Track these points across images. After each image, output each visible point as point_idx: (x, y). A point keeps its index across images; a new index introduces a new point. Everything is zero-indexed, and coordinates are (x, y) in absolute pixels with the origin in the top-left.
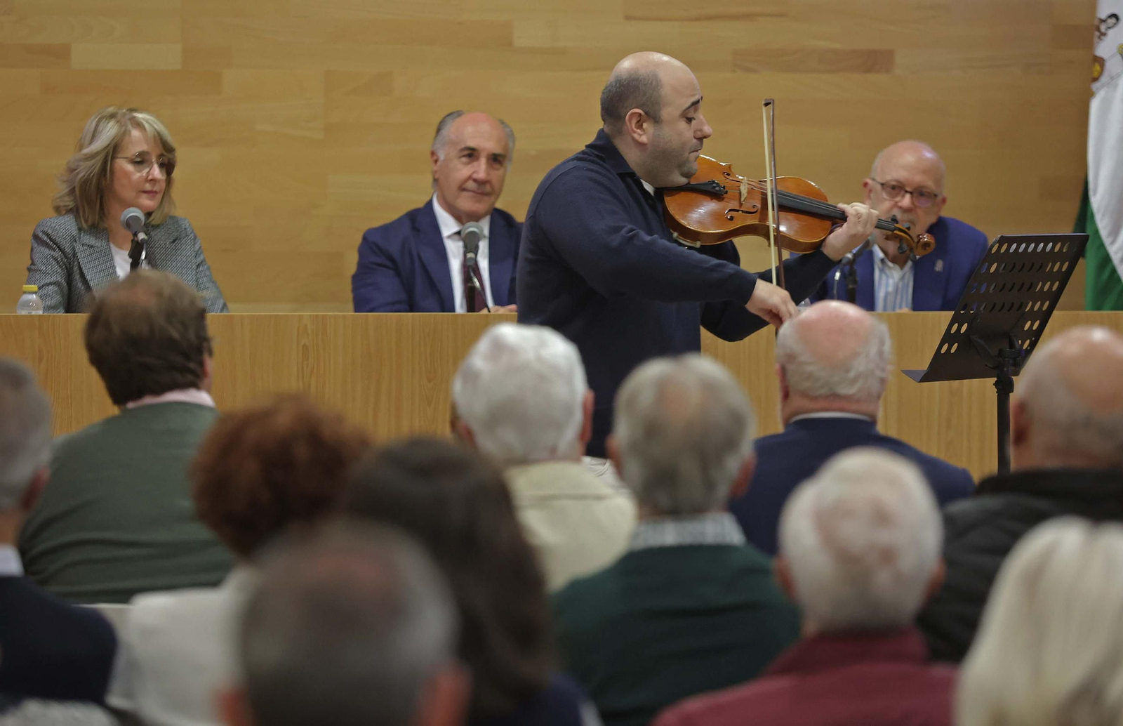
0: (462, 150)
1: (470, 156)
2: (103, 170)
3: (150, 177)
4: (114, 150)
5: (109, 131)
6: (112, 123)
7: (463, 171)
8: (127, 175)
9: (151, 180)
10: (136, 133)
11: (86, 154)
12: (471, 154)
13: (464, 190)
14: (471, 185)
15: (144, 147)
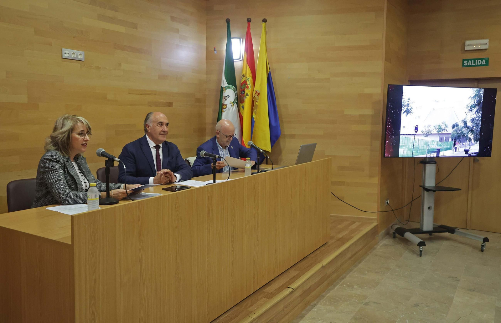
0: (158, 123)
1: (161, 125)
2: (69, 137)
3: (85, 139)
4: (72, 130)
5: (69, 124)
6: (69, 121)
7: (159, 129)
8: (77, 139)
9: (85, 140)
10: (79, 124)
11: (61, 132)
12: (161, 124)
13: (161, 134)
14: (162, 133)
15: (82, 129)
